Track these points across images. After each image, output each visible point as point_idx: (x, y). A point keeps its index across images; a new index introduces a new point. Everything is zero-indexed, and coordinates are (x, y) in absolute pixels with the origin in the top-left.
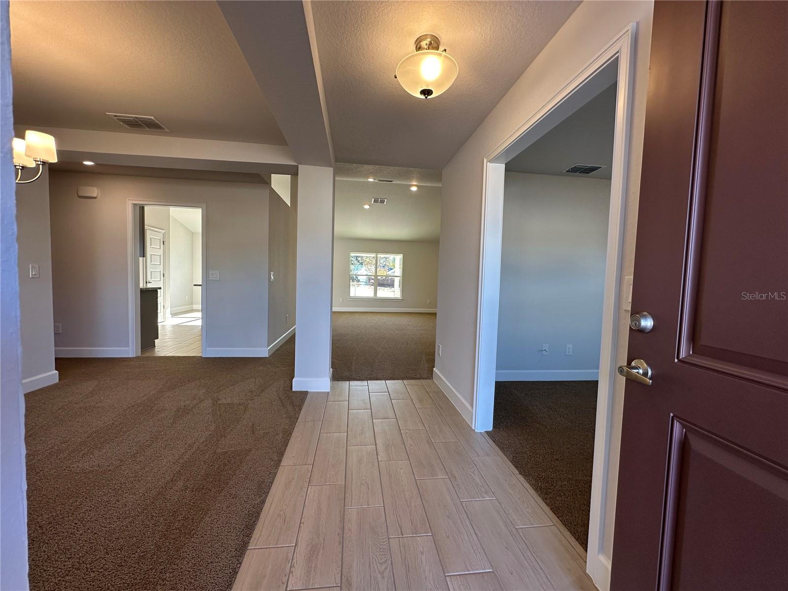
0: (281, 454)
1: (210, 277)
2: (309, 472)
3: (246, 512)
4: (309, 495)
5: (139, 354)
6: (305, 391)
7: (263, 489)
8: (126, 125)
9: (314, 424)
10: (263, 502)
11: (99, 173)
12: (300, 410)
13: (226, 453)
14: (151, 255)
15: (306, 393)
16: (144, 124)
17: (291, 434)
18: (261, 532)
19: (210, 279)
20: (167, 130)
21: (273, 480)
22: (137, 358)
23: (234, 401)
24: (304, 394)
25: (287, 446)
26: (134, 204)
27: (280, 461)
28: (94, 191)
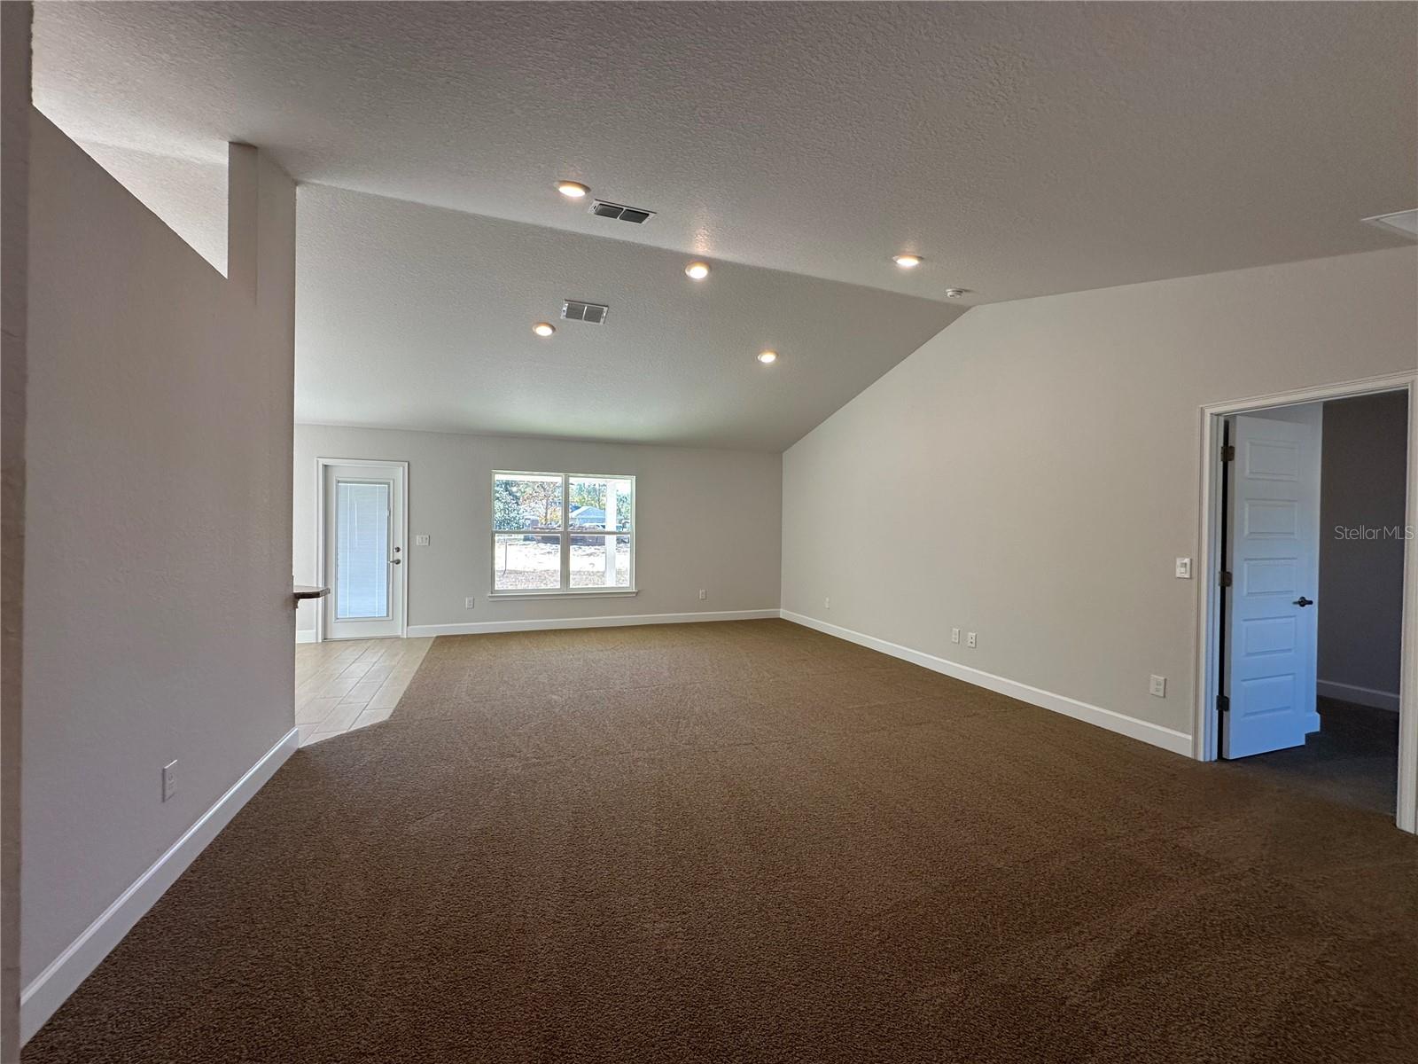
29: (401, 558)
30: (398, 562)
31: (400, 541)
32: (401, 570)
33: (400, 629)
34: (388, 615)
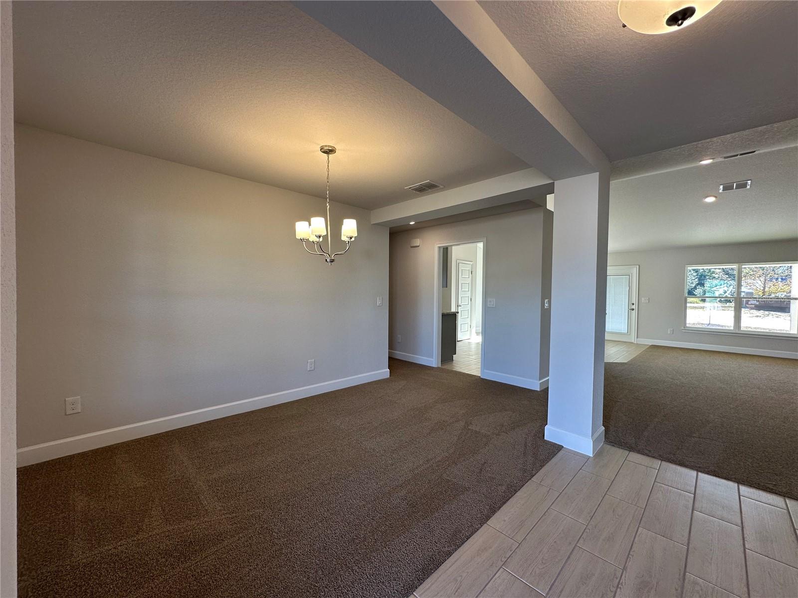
0: (493, 510)
1: (488, 304)
2: (511, 551)
3: (431, 554)
4: (496, 579)
5: (440, 365)
6: (559, 445)
7: (457, 540)
8: (417, 192)
9: (548, 492)
10: (449, 554)
11: (419, 228)
12: (542, 466)
13: (448, 481)
14: (462, 283)
15: (560, 448)
16: (426, 187)
17: (516, 492)
18: (432, 584)
19: (488, 306)
20: (442, 187)
21: (470, 536)
22: (438, 368)
23: (482, 430)
24: (557, 448)
25: (504, 503)
26: (439, 247)
27: (488, 518)
28: (417, 242)
29: (634, 308)
30: (633, 310)
31: (634, 300)
32: (634, 313)
33: (633, 339)
34: (628, 333)
